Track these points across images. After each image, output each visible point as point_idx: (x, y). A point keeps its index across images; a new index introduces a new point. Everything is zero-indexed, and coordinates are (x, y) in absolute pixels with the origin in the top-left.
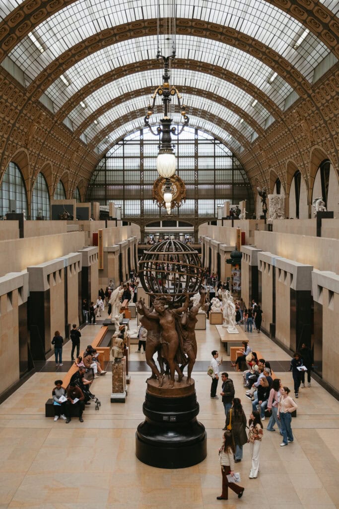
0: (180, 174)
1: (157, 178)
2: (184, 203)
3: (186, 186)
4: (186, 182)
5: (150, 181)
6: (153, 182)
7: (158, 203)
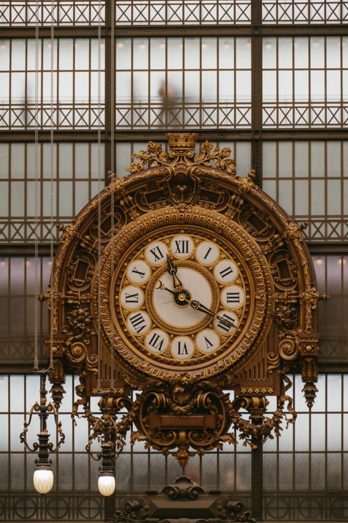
0: (268, 169)
1: (82, 202)
2: (301, 404)
3: (319, 263)
4: (317, 232)
5: (26, 221)
6: (51, 234)
7: (95, 402)
